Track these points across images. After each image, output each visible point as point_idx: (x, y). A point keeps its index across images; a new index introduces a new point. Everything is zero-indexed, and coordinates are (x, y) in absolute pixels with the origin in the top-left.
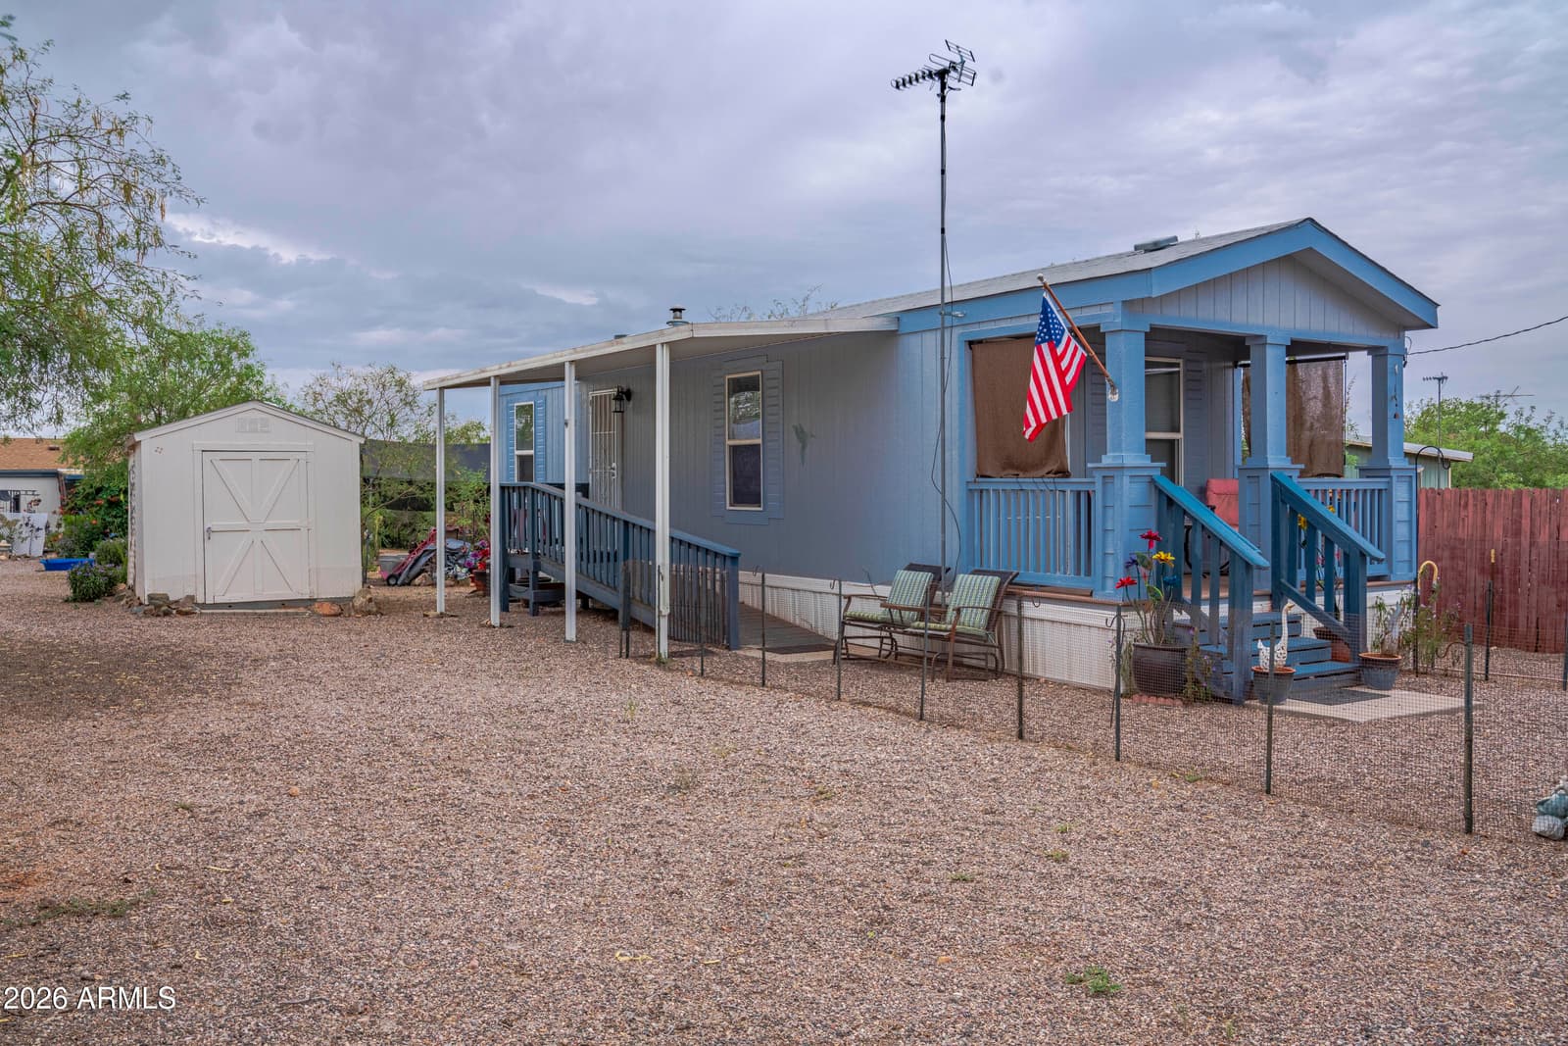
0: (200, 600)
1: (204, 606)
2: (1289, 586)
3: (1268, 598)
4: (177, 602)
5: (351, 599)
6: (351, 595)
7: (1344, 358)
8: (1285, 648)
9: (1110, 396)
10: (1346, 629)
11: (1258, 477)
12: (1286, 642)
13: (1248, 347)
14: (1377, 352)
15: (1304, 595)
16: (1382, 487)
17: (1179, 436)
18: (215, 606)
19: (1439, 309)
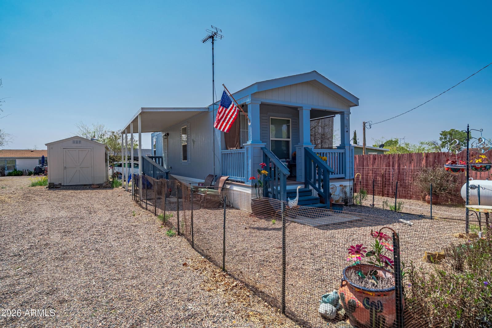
0: (63, 184)
1: (64, 186)
2: (309, 180)
3: (304, 184)
4: (56, 185)
5: (102, 184)
6: (102, 183)
7: (334, 116)
8: (297, 200)
9: (249, 123)
10: (323, 194)
11: (301, 148)
12: (298, 199)
13: (299, 111)
14: (342, 113)
15: (313, 183)
16: (343, 152)
17: (290, 140)
18: (66, 186)
19: (359, 100)
